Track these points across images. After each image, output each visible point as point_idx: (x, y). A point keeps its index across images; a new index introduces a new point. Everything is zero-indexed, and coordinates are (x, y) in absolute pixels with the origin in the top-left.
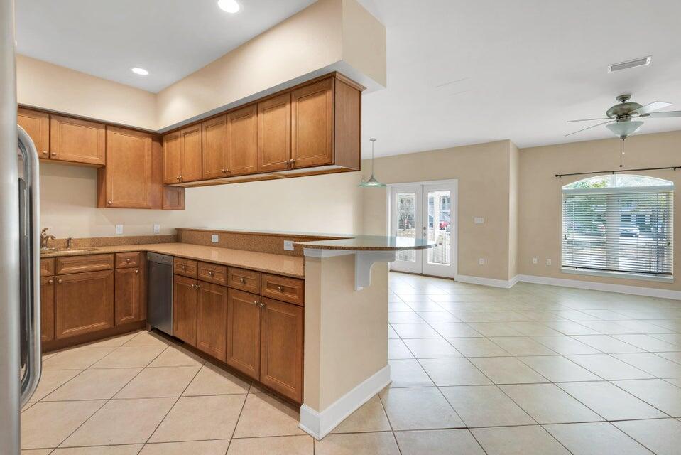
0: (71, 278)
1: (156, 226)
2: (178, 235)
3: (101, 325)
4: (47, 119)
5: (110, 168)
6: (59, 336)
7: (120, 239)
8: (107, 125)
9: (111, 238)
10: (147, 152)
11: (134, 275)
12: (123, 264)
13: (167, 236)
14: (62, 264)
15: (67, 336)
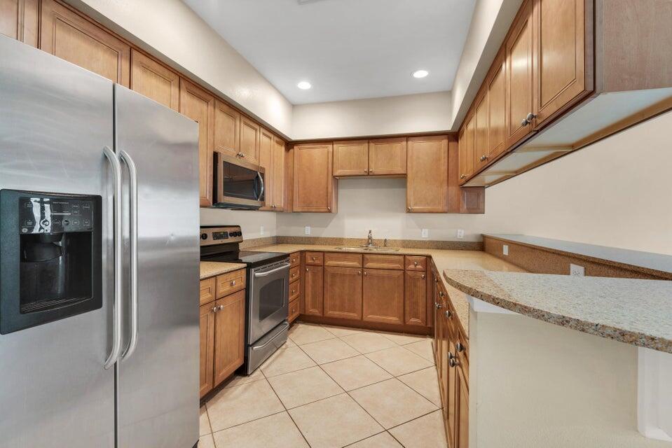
0: (374, 272)
1: (459, 231)
2: (483, 243)
3: (393, 319)
4: (367, 144)
5: (409, 176)
6: (365, 319)
7: (424, 242)
8: (408, 137)
9: (418, 241)
10: (444, 155)
11: (421, 279)
12: (412, 267)
13: (471, 243)
14: (367, 260)
15: (370, 320)
